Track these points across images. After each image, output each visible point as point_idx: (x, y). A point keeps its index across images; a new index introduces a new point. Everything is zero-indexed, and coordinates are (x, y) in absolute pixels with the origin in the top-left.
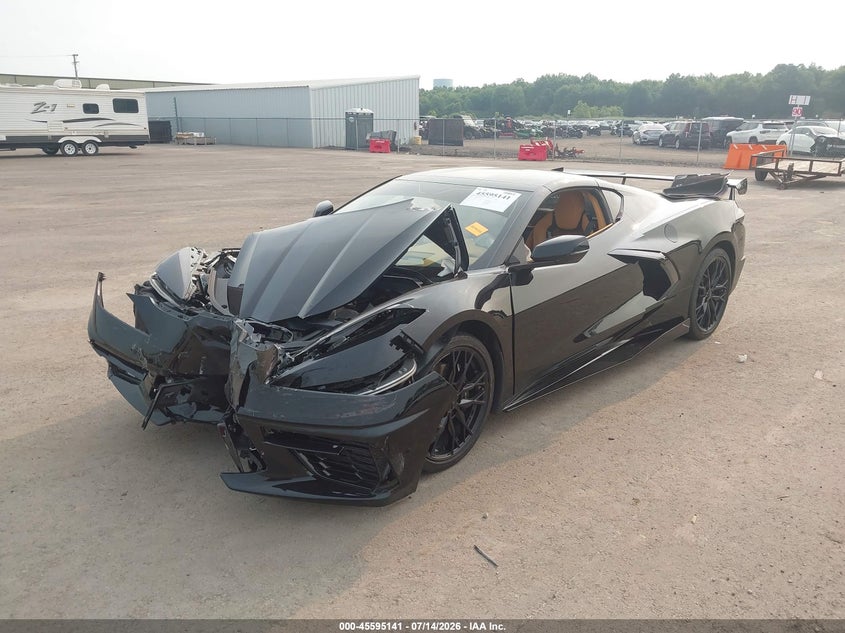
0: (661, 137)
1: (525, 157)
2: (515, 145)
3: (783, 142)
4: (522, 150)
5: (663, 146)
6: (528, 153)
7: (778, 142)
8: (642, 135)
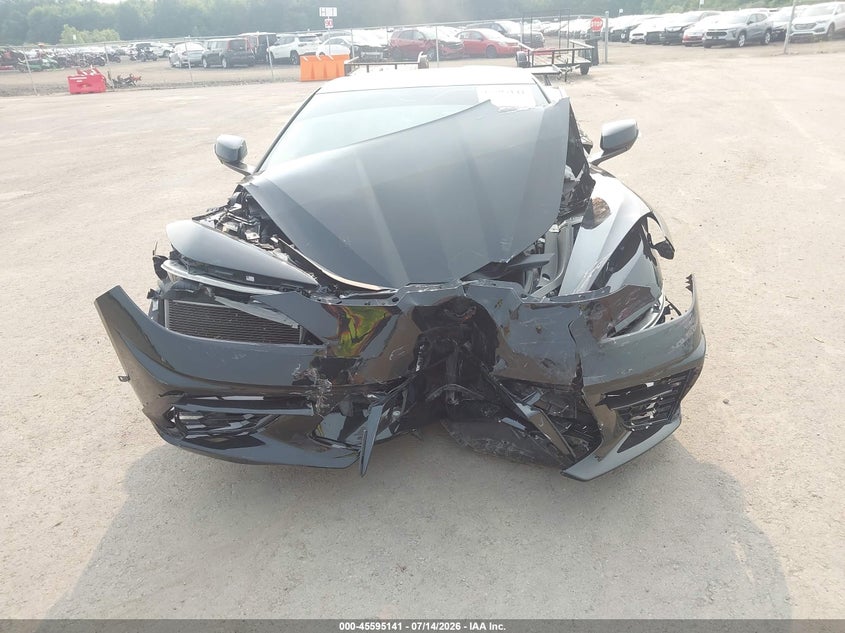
0: (203, 57)
1: (79, 90)
2: (61, 77)
3: (322, 53)
4: (72, 82)
5: (208, 67)
6: (80, 85)
7: (317, 54)
8: (181, 57)
